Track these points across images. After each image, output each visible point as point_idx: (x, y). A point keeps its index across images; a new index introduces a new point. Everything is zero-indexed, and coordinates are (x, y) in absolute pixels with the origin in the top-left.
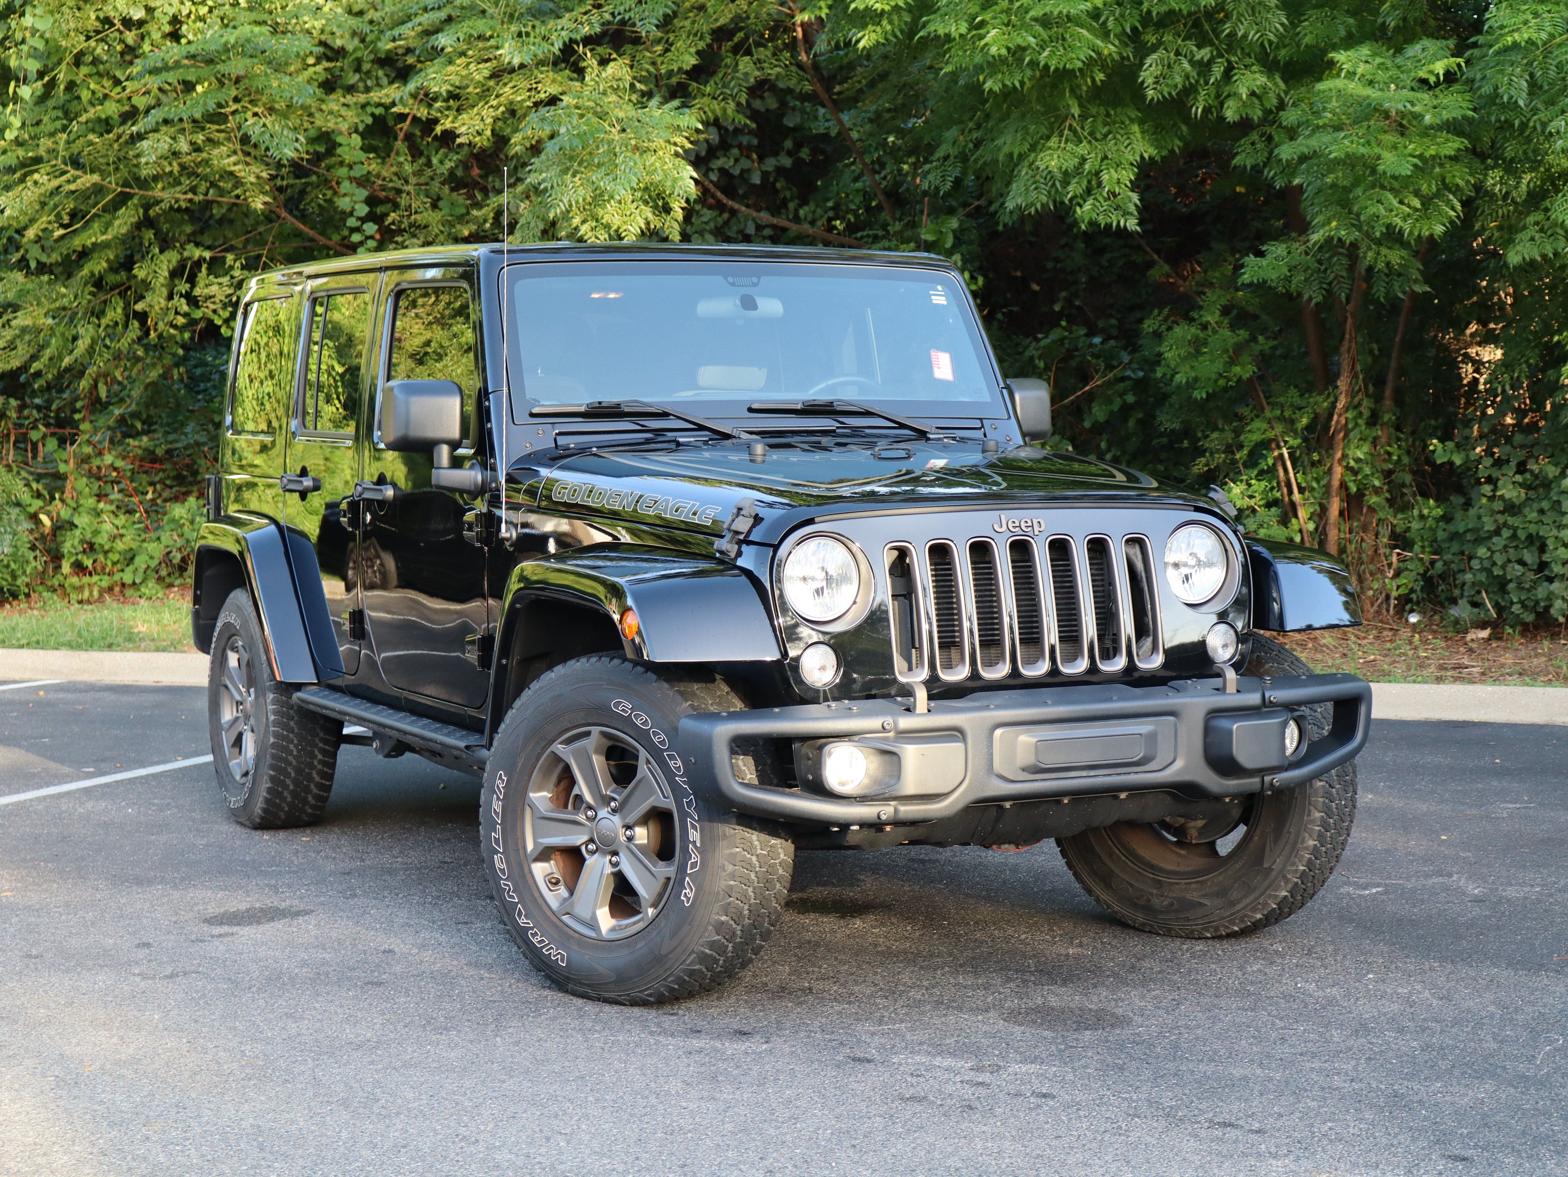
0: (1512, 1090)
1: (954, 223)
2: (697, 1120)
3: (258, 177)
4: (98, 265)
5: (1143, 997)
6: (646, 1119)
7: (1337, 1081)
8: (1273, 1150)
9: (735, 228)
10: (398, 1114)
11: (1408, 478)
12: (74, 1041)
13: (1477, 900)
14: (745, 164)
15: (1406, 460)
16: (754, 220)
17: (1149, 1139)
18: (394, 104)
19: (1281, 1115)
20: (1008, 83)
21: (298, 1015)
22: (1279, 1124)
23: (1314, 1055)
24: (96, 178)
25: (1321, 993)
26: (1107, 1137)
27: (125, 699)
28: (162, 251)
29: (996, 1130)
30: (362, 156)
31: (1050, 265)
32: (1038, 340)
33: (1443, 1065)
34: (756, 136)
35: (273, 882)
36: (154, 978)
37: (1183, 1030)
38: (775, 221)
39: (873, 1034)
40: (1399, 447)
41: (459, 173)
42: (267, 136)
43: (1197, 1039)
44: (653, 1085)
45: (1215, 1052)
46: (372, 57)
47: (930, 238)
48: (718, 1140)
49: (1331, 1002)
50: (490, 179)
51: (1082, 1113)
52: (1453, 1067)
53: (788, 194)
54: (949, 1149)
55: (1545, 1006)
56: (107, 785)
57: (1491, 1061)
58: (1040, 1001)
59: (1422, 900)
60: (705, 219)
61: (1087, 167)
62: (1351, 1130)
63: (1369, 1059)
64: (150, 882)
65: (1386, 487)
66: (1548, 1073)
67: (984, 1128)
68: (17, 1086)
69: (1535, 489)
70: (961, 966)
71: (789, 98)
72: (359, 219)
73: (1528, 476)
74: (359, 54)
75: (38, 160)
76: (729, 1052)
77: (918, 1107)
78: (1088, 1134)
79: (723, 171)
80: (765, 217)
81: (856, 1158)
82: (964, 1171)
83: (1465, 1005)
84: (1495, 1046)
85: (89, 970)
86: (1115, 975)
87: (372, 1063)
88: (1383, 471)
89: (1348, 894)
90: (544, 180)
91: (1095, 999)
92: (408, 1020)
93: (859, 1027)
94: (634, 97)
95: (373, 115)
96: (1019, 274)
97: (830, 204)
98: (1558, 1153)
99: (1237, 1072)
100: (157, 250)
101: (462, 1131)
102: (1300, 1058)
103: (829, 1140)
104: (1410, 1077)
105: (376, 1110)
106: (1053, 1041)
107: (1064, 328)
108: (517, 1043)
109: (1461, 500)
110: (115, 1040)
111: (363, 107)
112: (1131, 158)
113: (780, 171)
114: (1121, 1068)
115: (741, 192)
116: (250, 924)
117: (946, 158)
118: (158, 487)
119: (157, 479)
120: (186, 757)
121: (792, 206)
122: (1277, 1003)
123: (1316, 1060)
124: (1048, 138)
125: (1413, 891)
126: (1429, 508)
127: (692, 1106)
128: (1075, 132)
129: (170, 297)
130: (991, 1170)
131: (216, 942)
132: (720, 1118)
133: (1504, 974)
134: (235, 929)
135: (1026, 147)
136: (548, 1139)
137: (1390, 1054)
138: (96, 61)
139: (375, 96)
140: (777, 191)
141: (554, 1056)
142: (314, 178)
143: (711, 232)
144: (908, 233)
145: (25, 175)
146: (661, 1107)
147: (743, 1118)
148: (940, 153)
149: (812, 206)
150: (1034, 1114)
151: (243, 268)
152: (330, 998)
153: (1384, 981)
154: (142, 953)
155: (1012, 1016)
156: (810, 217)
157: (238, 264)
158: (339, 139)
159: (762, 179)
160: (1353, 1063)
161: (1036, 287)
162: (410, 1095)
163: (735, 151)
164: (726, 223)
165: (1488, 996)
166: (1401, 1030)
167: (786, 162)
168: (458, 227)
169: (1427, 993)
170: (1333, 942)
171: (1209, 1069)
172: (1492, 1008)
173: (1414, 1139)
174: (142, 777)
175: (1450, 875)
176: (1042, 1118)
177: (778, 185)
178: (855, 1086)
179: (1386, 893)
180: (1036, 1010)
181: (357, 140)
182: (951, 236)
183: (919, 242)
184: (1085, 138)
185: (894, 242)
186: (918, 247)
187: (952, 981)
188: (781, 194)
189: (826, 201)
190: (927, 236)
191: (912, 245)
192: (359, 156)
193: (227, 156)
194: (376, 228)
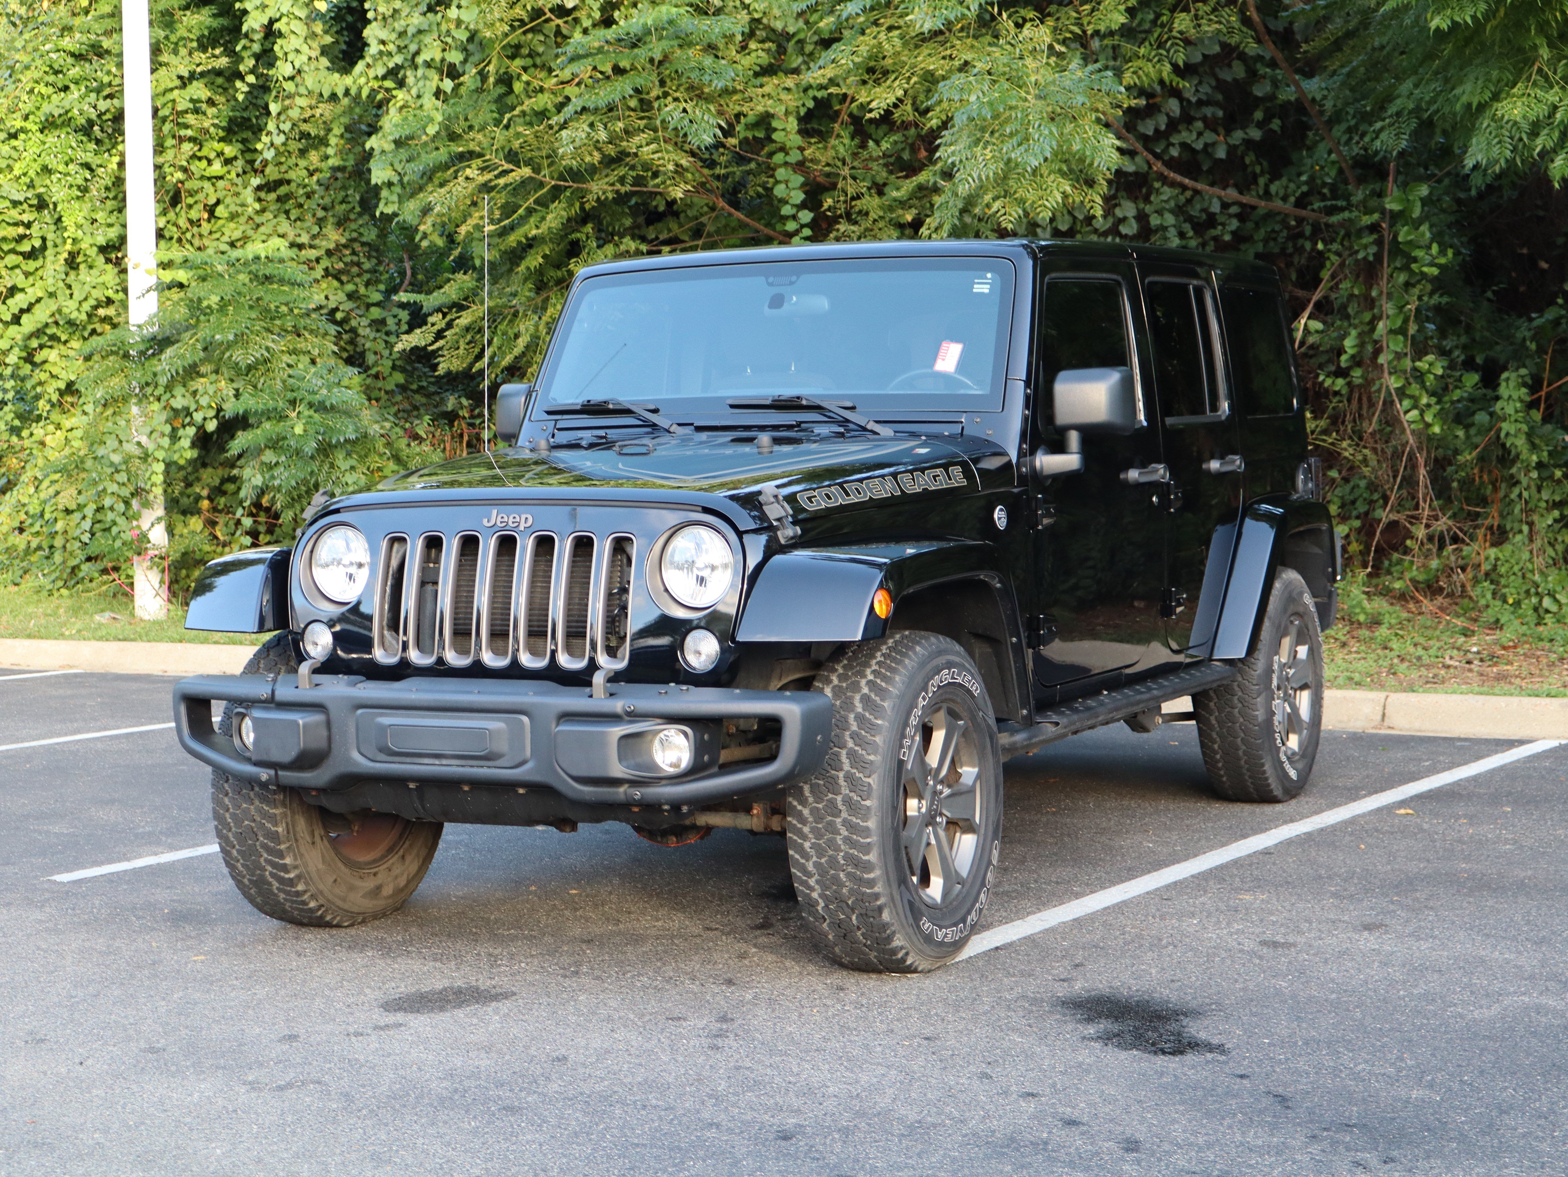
1: (1424, 190)
3: (677, 165)
4: (534, 260)
9: (1198, 207)
14: (1209, 137)
16: (1220, 198)
20: (1457, 19)
24: (526, 171)
28: (599, 247)
30: (798, 141)
31: (1560, 241)
32: (1531, 320)
34: (1221, 108)
38: (1245, 199)
41: (906, 156)
42: (686, 122)
46: (816, 38)
47: (1395, 207)
53: (1258, 169)
60: (1165, 197)
61: (1558, 116)
71: (1259, 66)
72: (793, 206)
74: (801, 36)
75: (471, 155)
79: (1184, 146)
80: (1231, 193)
90: (955, 154)
94: (1052, 60)
95: (815, 98)
96: (1525, 251)
97: (1304, 178)
100: (594, 245)
107: (1561, 306)
111: (804, 89)
113: (1249, 143)
115: (1205, 168)
117: (1398, 114)
121: (1262, 181)
124: (1514, 85)
128: (1546, 78)
135: (1487, 95)
138: (532, 54)
140: (1245, 167)
142: (753, 165)
143: (1171, 211)
144: (1373, 203)
145: (456, 172)
148: (1392, 109)
149: (1284, 180)
156: (1282, 193)
158: (776, 123)
159: (1228, 153)
161: (1544, 265)
163: (1199, 125)
164: (1189, 201)
167: (1255, 134)
168: (900, 212)
177: (1247, 160)
181: (793, 124)
182: (1419, 204)
183: (1383, 211)
184: (1558, 83)
185: (1356, 213)
186: (1383, 219)
187: (1238, 1137)
188: (1250, 169)
189: (1299, 174)
190: (1392, 205)
191: (1376, 216)
192: (796, 140)
193: (648, 144)
194: (812, 215)
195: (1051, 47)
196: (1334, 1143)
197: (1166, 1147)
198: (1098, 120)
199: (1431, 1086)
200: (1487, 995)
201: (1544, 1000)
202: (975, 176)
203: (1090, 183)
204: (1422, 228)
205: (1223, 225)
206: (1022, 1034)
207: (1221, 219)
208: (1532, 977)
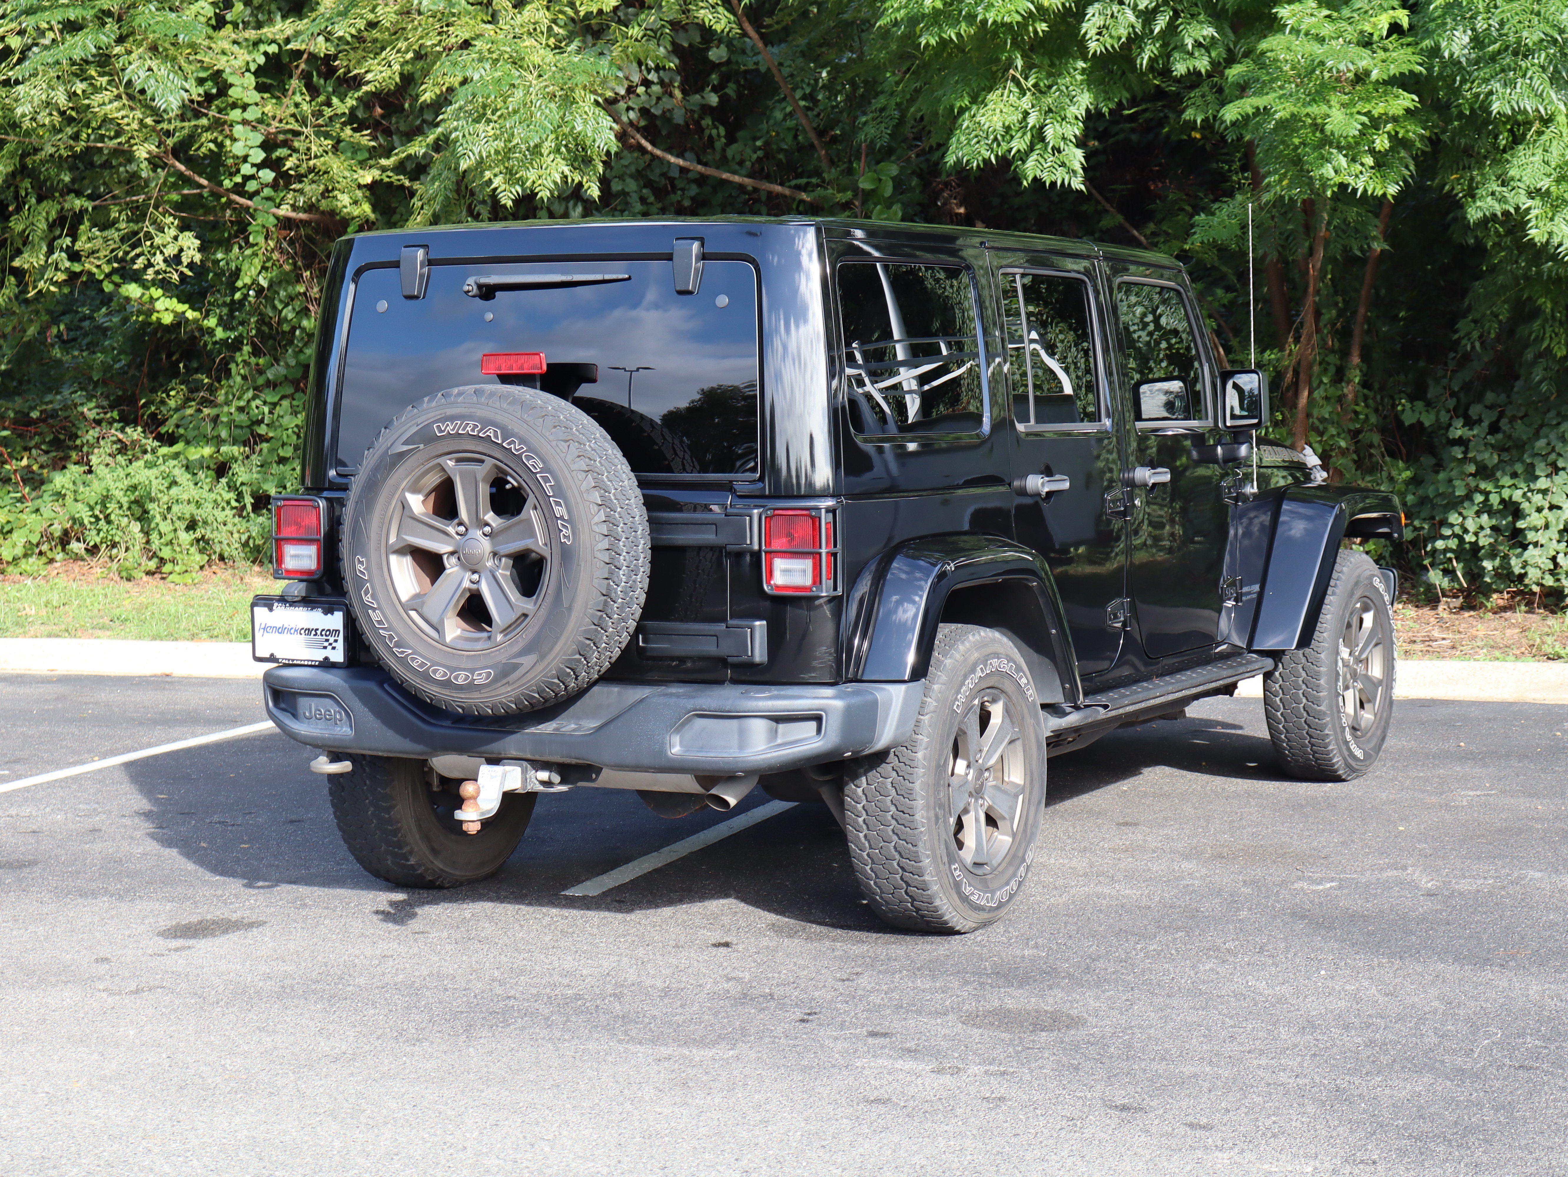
0: (1449, 1083)
1: (894, 170)
2: (673, 1124)
3: (143, 124)
5: (1097, 998)
6: (623, 1124)
7: (1283, 1077)
8: (1219, 1143)
9: (658, 171)
10: (385, 1123)
11: (1376, 438)
12: (55, 1057)
13: (1430, 894)
14: (667, 101)
15: (1373, 419)
17: (1103, 1135)
18: (288, 41)
19: (1227, 1111)
20: (945, 37)
21: (270, 1029)
22: (1226, 1119)
23: (1262, 1053)
25: (1270, 991)
26: (1063, 1133)
27: (22, 690)
28: (40, 200)
29: (958, 1130)
30: (256, 96)
31: (996, 201)
33: (1385, 1060)
34: (679, 71)
35: (220, 892)
36: (120, 994)
37: (1136, 1030)
39: (836, 1039)
40: (1367, 406)
41: (361, 112)
42: (153, 81)
43: (1149, 1038)
44: (626, 1092)
45: (1167, 1051)
47: (867, 186)
48: (695, 1142)
49: (1281, 1000)
50: (394, 120)
51: (1038, 1112)
52: (1394, 1061)
53: (715, 133)
54: (914, 1148)
55: (1487, 1001)
56: (27, 789)
57: (1431, 1055)
58: (997, 1003)
59: (1375, 895)
60: (625, 162)
61: (1030, 121)
62: (1294, 1124)
63: (1315, 1055)
64: (94, 894)
65: (1352, 448)
66: (1484, 1067)
67: (946, 1128)
68: (10, 1103)
69: (1507, 450)
70: (919, 969)
72: (253, 165)
73: (1500, 436)
76: (698, 1059)
77: (882, 1109)
78: (1045, 1131)
79: (643, 110)
81: (826, 1157)
82: (929, 1168)
83: (1409, 1001)
84: (1436, 1040)
85: (54, 986)
86: (1070, 976)
87: (352, 1074)
88: (1350, 431)
89: (1302, 889)
90: (456, 129)
91: (1051, 1000)
92: (380, 1032)
93: (822, 1033)
94: (552, 41)
95: (265, 54)
96: (962, 210)
97: (760, 143)
98: (1486, 1141)
99: (1188, 1070)
100: (33, 200)
101: (449, 1138)
102: (1248, 1056)
103: (800, 1141)
104: (1352, 1072)
105: (363, 1119)
106: (1011, 1043)
108: (490, 1053)
109: (1432, 461)
110: (95, 1056)
111: (256, 44)
112: (1077, 113)
113: (706, 108)
114: (1077, 1069)
115: (664, 132)
116: (205, 936)
117: (882, 110)
118: (34, 451)
119: (32, 443)
120: (104, 756)
122: (1228, 1002)
123: (1263, 1057)
124: (990, 90)
125: (1367, 885)
126: (1398, 469)
127: (666, 1111)
128: (1018, 84)
129: (50, 251)
130: (954, 1166)
131: (175, 956)
132: (694, 1122)
133: (1450, 970)
134: (191, 942)
135: (967, 99)
136: (532, 1145)
137: (1335, 1050)
139: (267, 31)
140: (702, 131)
141: (528, 1065)
142: (204, 120)
143: (632, 176)
144: (846, 181)
146: (636, 1112)
147: (716, 1123)
149: (741, 144)
150: (993, 1113)
151: (129, 220)
152: (299, 1011)
153: (1332, 978)
154: (103, 968)
155: (971, 1019)
156: (738, 158)
157: (123, 216)
158: (231, 80)
159: (686, 118)
160: (1299, 1059)
162: (394, 1105)
163: (658, 89)
164: (647, 167)
165: (1433, 992)
166: (1347, 1027)
167: (712, 98)
168: (361, 172)
169: (1373, 990)
170: (1285, 939)
171: (1161, 1067)
172: (1436, 1004)
173: (1352, 1131)
174: (61, 780)
175: (1404, 868)
176: (1001, 1117)
177: (704, 123)
178: (821, 1090)
179: (1340, 888)
180: (994, 1012)
181: (250, 80)
182: (890, 184)
183: (856, 190)
184: (1029, 90)
185: (830, 191)
186: (855, 196)
187: (910, 984)
188: (707, 132)
189: (755, 139)
190: (865, 184)
191: (849, 194)
192: (253, 96)
193: (111, 102)
194: (273, 175)
195: (550, 29)
196: (981, 984)
197: (861, 992)
198: (597, 103)
199: (1036, 946)
200: (1056, 888)
201: (1099, 889)
202: (476, 151)
203: (588, 161)
204: (894, 207)
205: (683, 190)
206: (710, 930)
207: (680, 184)
208: (1085, 875)
